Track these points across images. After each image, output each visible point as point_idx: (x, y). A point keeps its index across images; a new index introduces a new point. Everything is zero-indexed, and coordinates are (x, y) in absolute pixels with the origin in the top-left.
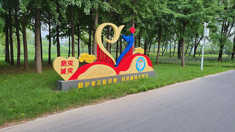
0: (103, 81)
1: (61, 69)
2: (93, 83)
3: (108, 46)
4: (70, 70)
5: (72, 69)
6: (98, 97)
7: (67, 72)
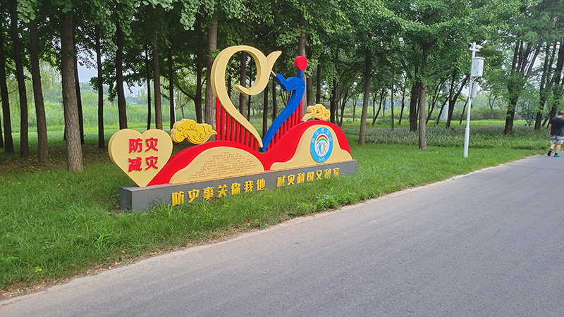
0: (233, 187)
1: (130, 160)
2: (208, 192)
3: (243, 103)
4: (152, 162)
5: (156, 158)
6: (221, 225)
7: (143, 165)
